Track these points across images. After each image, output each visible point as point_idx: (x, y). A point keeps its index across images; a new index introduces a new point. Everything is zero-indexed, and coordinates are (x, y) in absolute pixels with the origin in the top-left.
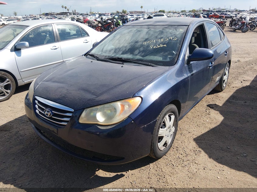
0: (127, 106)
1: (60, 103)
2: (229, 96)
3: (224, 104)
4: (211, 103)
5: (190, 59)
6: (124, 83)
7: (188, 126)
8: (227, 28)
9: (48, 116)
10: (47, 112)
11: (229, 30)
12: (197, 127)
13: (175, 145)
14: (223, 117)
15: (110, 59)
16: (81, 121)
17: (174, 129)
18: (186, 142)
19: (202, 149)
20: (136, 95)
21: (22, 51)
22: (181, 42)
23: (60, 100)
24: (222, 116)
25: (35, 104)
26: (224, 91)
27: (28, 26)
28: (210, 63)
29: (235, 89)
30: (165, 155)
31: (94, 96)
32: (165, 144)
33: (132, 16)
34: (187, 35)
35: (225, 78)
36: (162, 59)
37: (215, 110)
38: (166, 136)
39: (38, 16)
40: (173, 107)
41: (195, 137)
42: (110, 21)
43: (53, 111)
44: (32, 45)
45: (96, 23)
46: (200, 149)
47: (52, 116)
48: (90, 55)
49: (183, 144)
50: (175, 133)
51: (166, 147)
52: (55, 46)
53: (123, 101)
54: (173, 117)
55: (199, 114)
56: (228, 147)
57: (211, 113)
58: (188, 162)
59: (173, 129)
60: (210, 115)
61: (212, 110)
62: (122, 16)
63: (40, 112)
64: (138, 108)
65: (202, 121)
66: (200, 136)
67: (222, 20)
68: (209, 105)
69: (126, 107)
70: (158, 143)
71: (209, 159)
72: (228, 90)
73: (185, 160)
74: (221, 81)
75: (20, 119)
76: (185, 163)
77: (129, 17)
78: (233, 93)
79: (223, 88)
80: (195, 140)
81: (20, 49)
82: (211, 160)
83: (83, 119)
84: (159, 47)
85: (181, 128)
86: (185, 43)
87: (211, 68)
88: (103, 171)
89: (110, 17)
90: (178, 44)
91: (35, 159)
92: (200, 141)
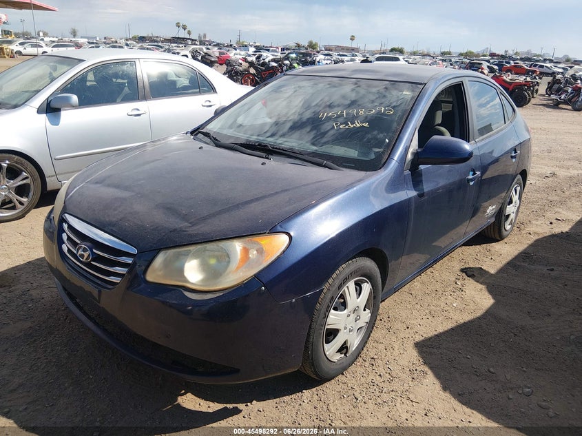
0: (255, 252)
1: (111, 232)
2: (516, 253)
3: (501, 270)
4: (471, 265)
5: (418, 159)
6: (257, 199)
7: (408, 312)
8: (541, 97)
9: (84, 260)
10: (83, 251)
11: (545, 102)
12: (427, 316)
13: (370, 354)
14: (494, 298)
15: (242, 145)
16: (150, 277)
17: (370, 315)
18: (396, 347)
19: (431, 368)
20: (279, 228)
21: (63, 113)
22: (401, 119)
23: (114, 226)
24: (490, 296)
25: (61, 230)
26: (505, 240)
27: (84, 61)
28: (471, 173)
29: (534, 238)
30: (343, 374)
31: (186, 224)
32: (343, 349)
33: (328, 57)
34: (419, 104)
35: (510, 209)
36: (356, 155)
37: (478, 282)
38: (345, 328)
39: (123, 41)
40: (369, 264)
41: (418, 338)
42: (274, 64)
43: (94, 250)
44: (85, 102)
45: (245, 65)
46: (426, 369)
47: (91, 261)
48: (203, 133)
49: (389, 353)
50: (371, 326)
51: (345, 354)
52: (138, 110)
53: (247, 239)
54: (367, 288)
55: (438, 286)
56: (492, 370)
57: (467, 287)
58: (393, 394)
59: (366, 316)
60: (463, 293)
61: (471, 281)
62: (305, 55)
63: (69, 250)
64: (278, 257)
65: (443, 304)
66: (431, 338)
67: (528, 79)
68: (464, 269)
69: (253, 254)
70: (325, 345)
71: (441, 392)
72: (516, 239)
73: (385, 390)
74: (501, 216)
75: (38, 262)
76: (385, 397)
77: (320, 57)
78: (526, 246)
79: (504, 233)
80: (418, 345)
81: (59, 110)
82: (447, 396)
83: (157, 272)
84: (352, 126)
85: (390, 315)
86: (410, 122)
87: (471, 183)
88: (196, 398)
89: (279, 55)
90: (395, 125)
91: (51, 354)
92: (428, 349)
